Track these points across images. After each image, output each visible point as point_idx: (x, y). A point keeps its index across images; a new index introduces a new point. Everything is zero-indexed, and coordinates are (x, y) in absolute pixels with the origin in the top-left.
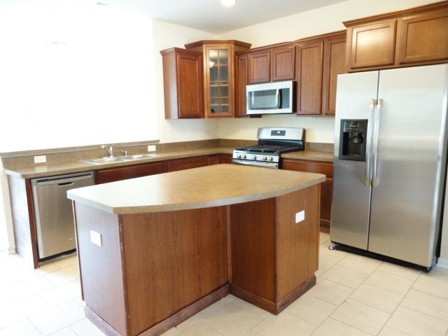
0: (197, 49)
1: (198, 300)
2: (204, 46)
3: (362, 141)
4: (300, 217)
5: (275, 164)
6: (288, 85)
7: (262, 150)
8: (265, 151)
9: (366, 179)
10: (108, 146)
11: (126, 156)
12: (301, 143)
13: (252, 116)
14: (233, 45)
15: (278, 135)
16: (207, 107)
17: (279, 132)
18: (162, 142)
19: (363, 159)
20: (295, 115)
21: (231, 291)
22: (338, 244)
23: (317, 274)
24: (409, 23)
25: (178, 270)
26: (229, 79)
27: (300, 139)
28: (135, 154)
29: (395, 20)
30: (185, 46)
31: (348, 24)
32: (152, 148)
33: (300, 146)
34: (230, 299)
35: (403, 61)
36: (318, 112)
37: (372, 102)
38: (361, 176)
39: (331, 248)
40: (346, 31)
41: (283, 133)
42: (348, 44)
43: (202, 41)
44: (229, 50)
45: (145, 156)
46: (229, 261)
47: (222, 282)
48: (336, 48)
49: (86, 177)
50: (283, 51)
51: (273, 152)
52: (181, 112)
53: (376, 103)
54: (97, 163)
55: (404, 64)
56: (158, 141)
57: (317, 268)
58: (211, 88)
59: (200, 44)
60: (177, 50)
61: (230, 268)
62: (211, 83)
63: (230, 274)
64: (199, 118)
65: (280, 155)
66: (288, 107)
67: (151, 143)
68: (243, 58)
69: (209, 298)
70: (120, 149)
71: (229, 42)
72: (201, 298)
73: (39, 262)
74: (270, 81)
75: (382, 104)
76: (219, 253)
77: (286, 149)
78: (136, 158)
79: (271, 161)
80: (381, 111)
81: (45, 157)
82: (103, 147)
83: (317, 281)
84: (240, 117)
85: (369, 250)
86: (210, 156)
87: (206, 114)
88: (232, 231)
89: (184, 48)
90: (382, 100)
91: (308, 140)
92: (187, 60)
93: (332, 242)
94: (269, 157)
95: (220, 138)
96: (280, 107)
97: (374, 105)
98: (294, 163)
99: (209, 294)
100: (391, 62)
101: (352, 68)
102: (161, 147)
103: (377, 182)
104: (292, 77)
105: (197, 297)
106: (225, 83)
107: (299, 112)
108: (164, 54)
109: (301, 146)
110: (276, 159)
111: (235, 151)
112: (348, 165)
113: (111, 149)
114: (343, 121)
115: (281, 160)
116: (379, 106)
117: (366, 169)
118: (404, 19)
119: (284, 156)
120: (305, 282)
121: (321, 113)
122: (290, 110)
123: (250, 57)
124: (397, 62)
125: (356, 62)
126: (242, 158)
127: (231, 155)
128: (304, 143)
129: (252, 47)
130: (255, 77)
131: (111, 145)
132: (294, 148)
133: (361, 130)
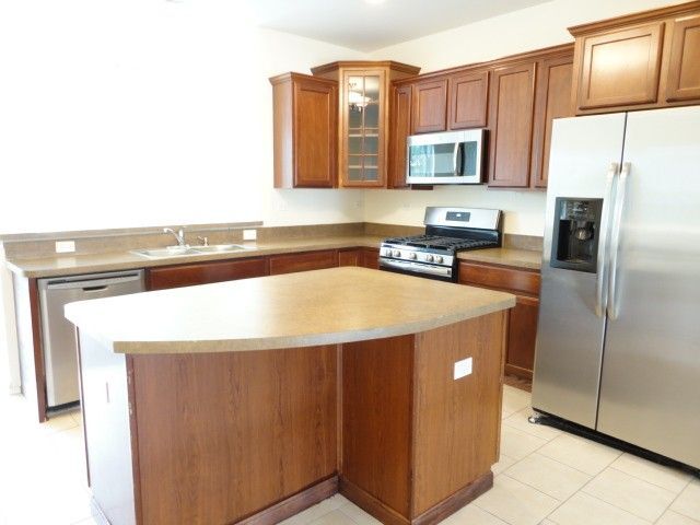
0: (330, 75)
1: (277, 502)
2: (341, 70)
3: (592, 237)
4: (463, 368)
5: (446, 270)
6: (476, 136)
7: (428, 244)
8: (431, 247)
9: (597, 304)
10: (177, 229)
11: (206, 246)
12: (496, 234)
13: (416, 187)
14: (388, 69)
15: (458, 219)
16: (343, 171)
17: (459, 215)
18: (267, 225)
19: (593, 269)
20: (485, 187)
21: (340, 488)
22: (546, 413)
23: (495, 468)
24: (687, 27)
25: (241, 450)
26: (381, 125)
27: (494, 227)
28: (221, 243)
29: (661, 22)
30: (312, 70)
31: (577, 31)
32: (250, 234)
33: (493, 238)
34: (338, 502)
35: (674, 97)
36: (524, 184)
37: (611, 167)
38: (589, 298)
39: (532, 420)
40: (573, 44)
41: (466, 217)
42: (576, 66)
43: (337, 63)
44: (382, 77)
45: (234, 248)
46: (339, 437)
47: (325, 472)
48: (558, 74)
49: (129, 279)
50: (469, 79)
51: (445, 249)
52: (298, 176)
53: (619, 170)
54: (156, 256)
55: (674, 102)
56: (261, 223)
57: (496, 460)
58: (350, 138)
59: (334, 67)
60: (296, 77)
61: (340, 449)
62: (350, 132)
63: (340, 459)
64: (330, 187)
65: (455, 254)
66: (474, 173)
67: (249, 226)
68: (403, 90)
69: (298, 499)
70: (197, 235)
71: (382, 64)
72: (285, 499)
73: (47, 412)
74: (446, 130)
75: (629, 173)
76: (319, 424)
77: (468, 245)
78: (221, 250)
79: (441, 264)
80: (627, 183)
81: (73, 243)
82: (165, 230)
83: (496, 481)
84: (396, 188)
85: (598, 430)
86: (342, 250)
87: (341, 181)
88: (346, 385)
89: (310, 74)
90: (629, 165)
91: (507, 230)
92: (313, 94)
93: (535, 409)
94: (437, 257)
95: (366, 220)
96: (461, 173)
97: (616, 172)
98: (477, 269)
99: (299, 492)
100: (651, 97)
101: (581, 109)
102: (265, 234)
103: (616, 312)
104: (482, 123)
105: (276, 498)
106: (374, 132)
107: (492, 182)
108: (275, 82)
109: (494, 240)
110: (449, 260)
111: (383, 244)
112: (567, 278)
113: (181, 233)
114: (560, 201)
115: (457, 262)
116: (624, 174)
117: (597, 286)
118: (677, 20)
119: (461, 255)
120: (470, 484)
121: (529, 186)
122: (476, 178)
123: (416, 88)
124: (662, 98)
125: (588, 97)
126: (394, 255)
127: (378, 251)
128: (500, 235)
129: (421, 72)
130: (423, 122)
131: (181, 227)
132: (481, 243)
133: (592, 217)
